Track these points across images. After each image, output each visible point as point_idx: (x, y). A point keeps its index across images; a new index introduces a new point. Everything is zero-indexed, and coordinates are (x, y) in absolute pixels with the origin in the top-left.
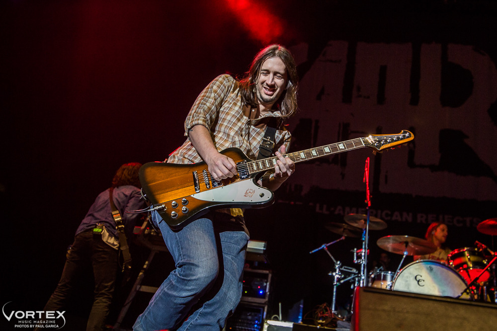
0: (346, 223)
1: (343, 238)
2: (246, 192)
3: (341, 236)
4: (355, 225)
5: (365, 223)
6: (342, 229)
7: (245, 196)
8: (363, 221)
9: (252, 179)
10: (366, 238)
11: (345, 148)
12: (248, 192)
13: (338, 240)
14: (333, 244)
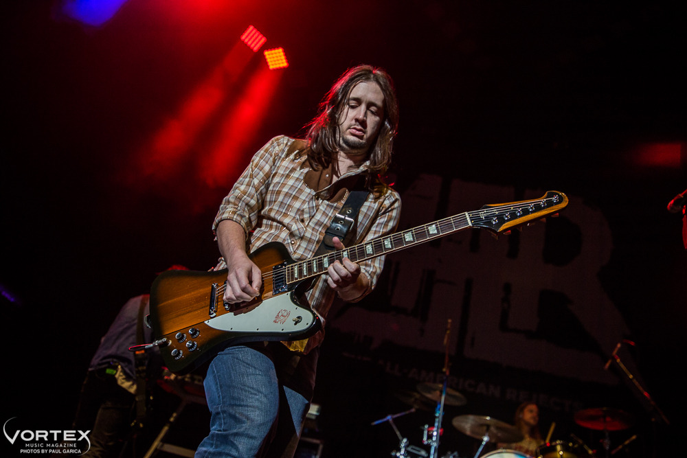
0: (418, 393)
1: (413, 410)
2: (278, 315)
3: (411, 407)
4: (429, 396)
5: (441, 396)
6: (413, 400)
7: (275, 322)
8: (438, 392)
9: (289, 293)
10: (439, 414)
11: (438, 233)
12: (280, 314)
13: (407, 412)
14: (401, 417)
